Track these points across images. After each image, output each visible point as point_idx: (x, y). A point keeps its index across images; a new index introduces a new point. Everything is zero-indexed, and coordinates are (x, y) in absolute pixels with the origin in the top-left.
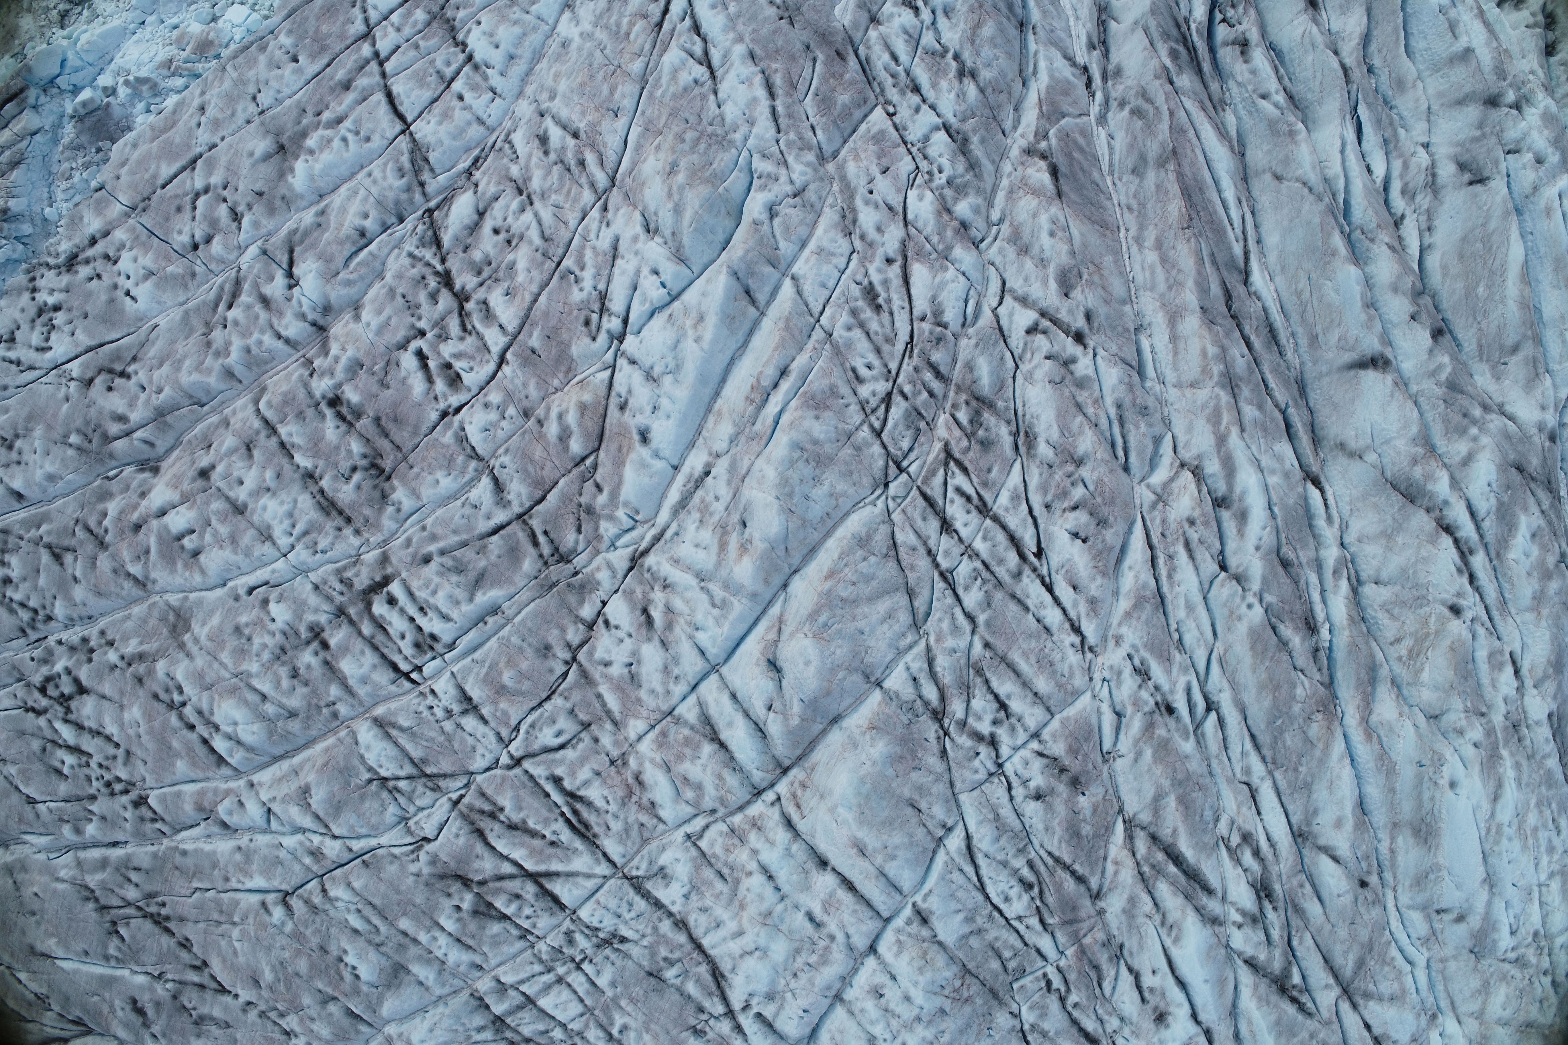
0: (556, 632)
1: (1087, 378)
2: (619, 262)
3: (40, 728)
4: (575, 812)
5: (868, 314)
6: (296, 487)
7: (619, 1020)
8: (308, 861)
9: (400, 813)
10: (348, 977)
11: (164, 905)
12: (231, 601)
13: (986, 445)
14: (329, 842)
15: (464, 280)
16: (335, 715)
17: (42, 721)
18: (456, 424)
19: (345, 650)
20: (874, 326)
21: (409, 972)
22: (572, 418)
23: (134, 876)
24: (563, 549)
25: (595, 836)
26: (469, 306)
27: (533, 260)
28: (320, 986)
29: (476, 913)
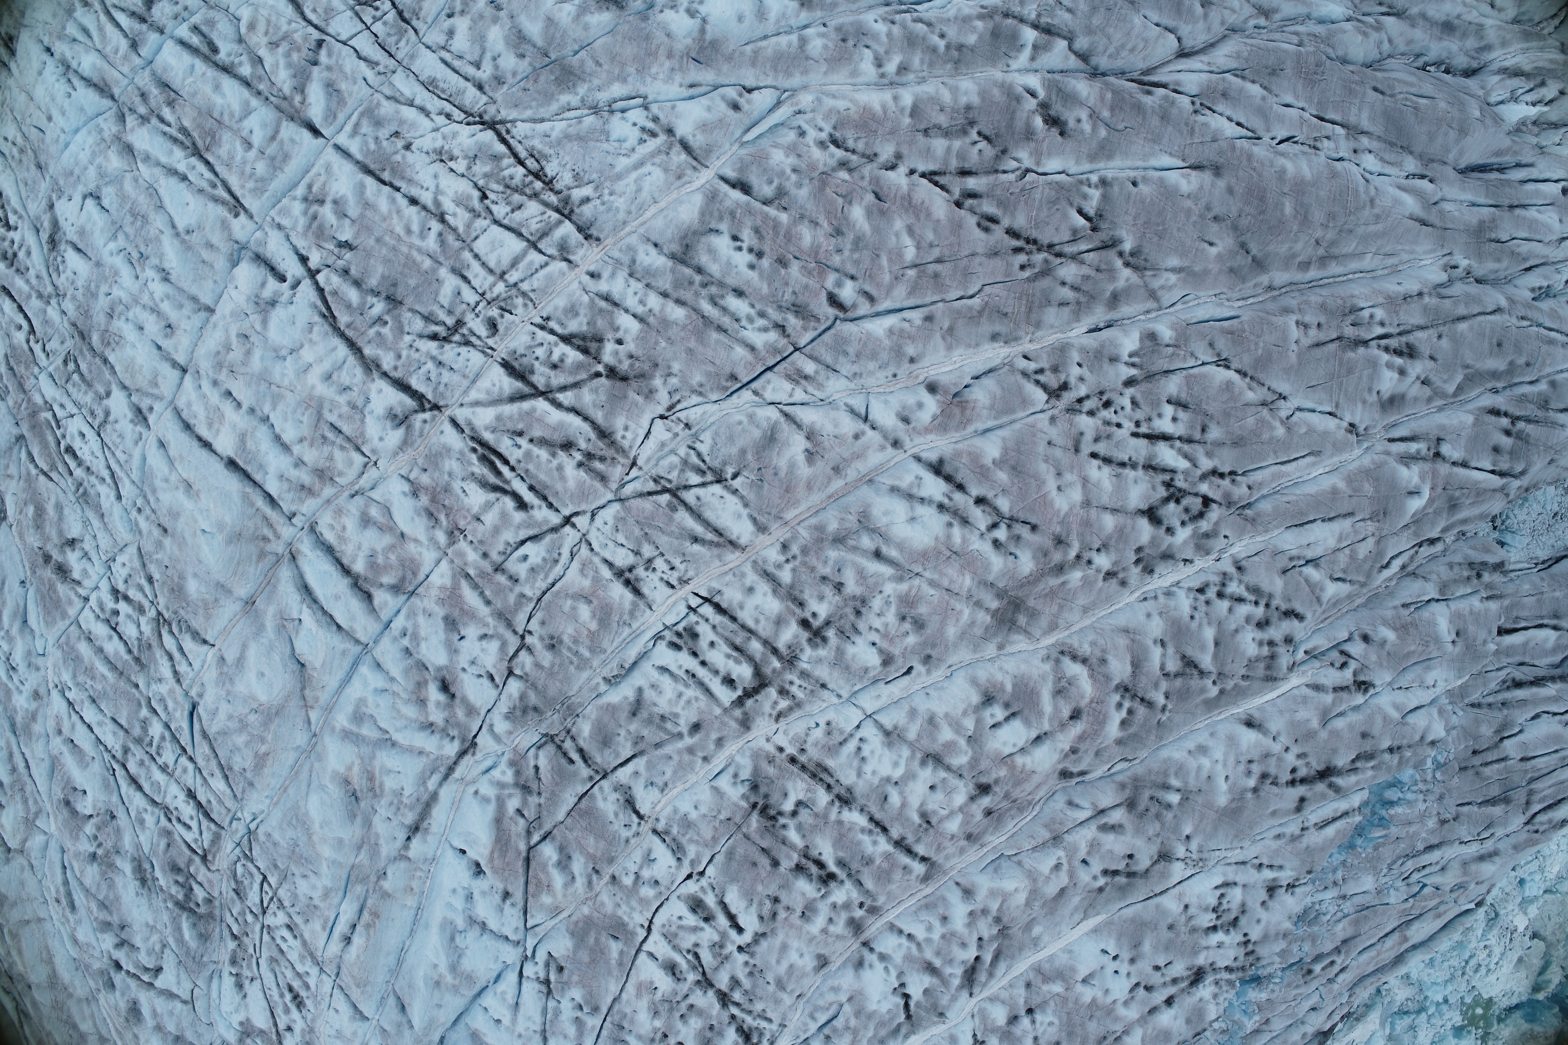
0: (546, 663)
1: (103, 931)
2: (538, 1028)
3: (1209, 455)
4: (498, 473)
5: (296, 984)
6: (860, 788)
7: (431, 243)
8: (810, 367)
9: (698, 445)
10: (747, 236)
11: (1022, 267)
12: (934, 653)
13: (175, 869)
14: (782, 397)
15: (706, 1000)
16: (785, 547)
17: (1206, 464)
18: (686, 862)
19: (779, 622)
20: (289, 974)
21: (673, 257)
22: (558, 879)
23: (1067, 293)
24: (550, 748)
25: (474, 450)
26: (692, 977)
27: (632, 1022)
28: (784, 217)
29: (600, 340)
